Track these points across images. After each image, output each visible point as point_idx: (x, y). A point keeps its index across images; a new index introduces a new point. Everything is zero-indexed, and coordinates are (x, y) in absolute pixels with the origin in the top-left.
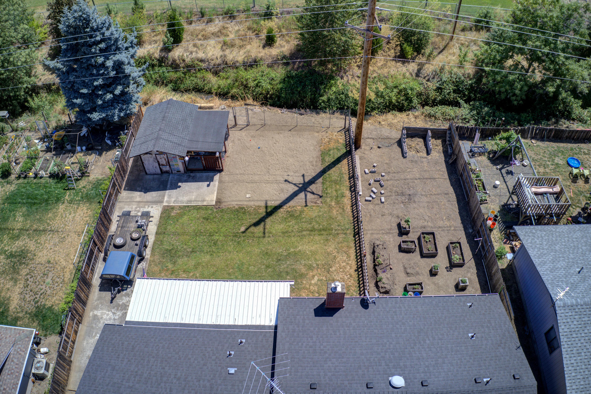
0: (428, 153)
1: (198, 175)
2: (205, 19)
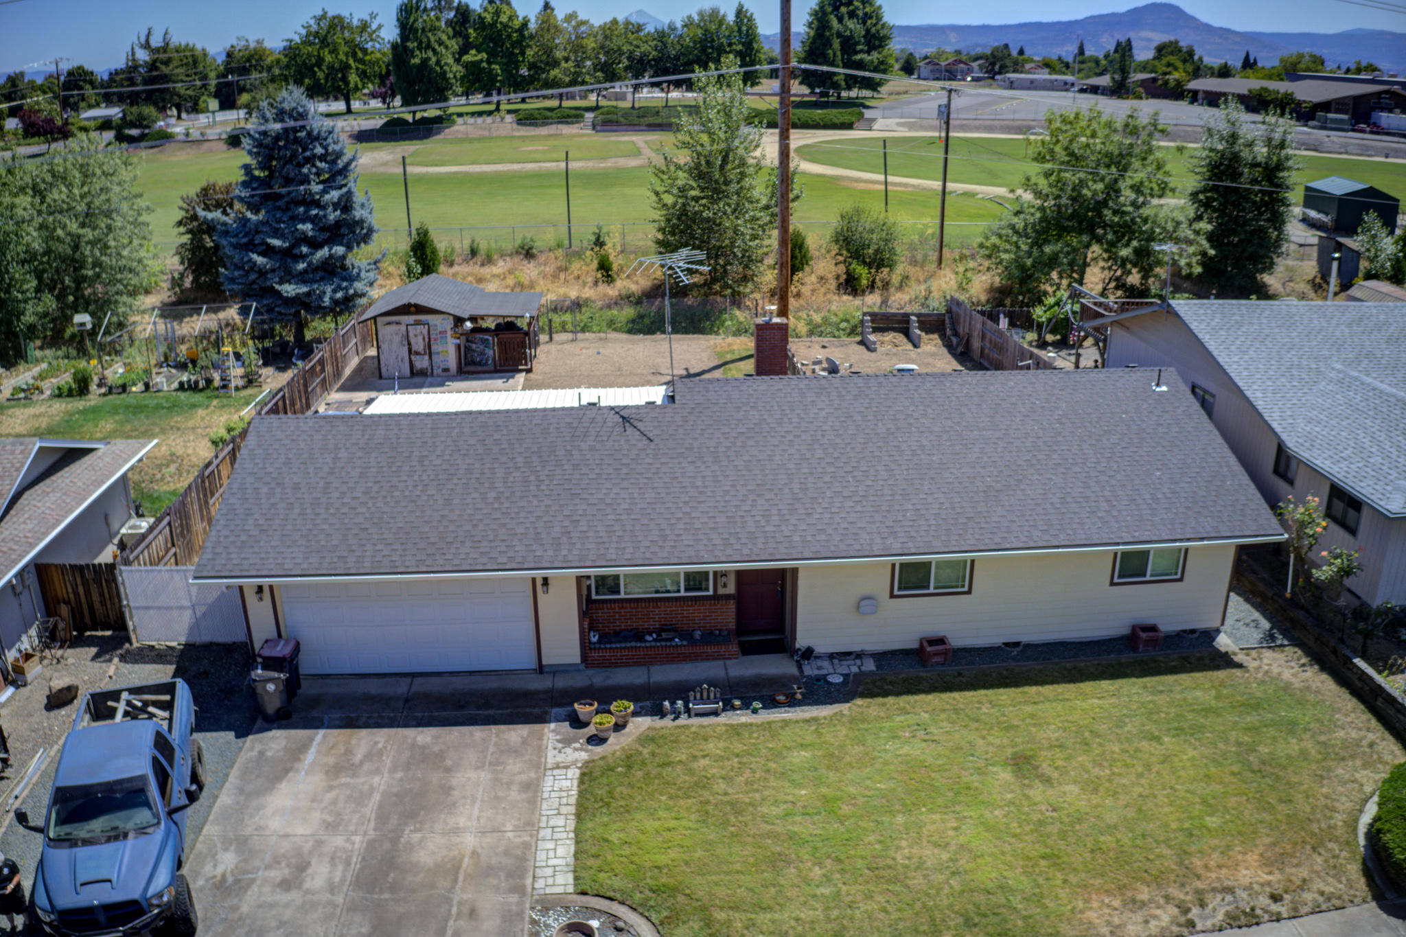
0: (915, 346)
1: (482, 375)
2: (479, 259)
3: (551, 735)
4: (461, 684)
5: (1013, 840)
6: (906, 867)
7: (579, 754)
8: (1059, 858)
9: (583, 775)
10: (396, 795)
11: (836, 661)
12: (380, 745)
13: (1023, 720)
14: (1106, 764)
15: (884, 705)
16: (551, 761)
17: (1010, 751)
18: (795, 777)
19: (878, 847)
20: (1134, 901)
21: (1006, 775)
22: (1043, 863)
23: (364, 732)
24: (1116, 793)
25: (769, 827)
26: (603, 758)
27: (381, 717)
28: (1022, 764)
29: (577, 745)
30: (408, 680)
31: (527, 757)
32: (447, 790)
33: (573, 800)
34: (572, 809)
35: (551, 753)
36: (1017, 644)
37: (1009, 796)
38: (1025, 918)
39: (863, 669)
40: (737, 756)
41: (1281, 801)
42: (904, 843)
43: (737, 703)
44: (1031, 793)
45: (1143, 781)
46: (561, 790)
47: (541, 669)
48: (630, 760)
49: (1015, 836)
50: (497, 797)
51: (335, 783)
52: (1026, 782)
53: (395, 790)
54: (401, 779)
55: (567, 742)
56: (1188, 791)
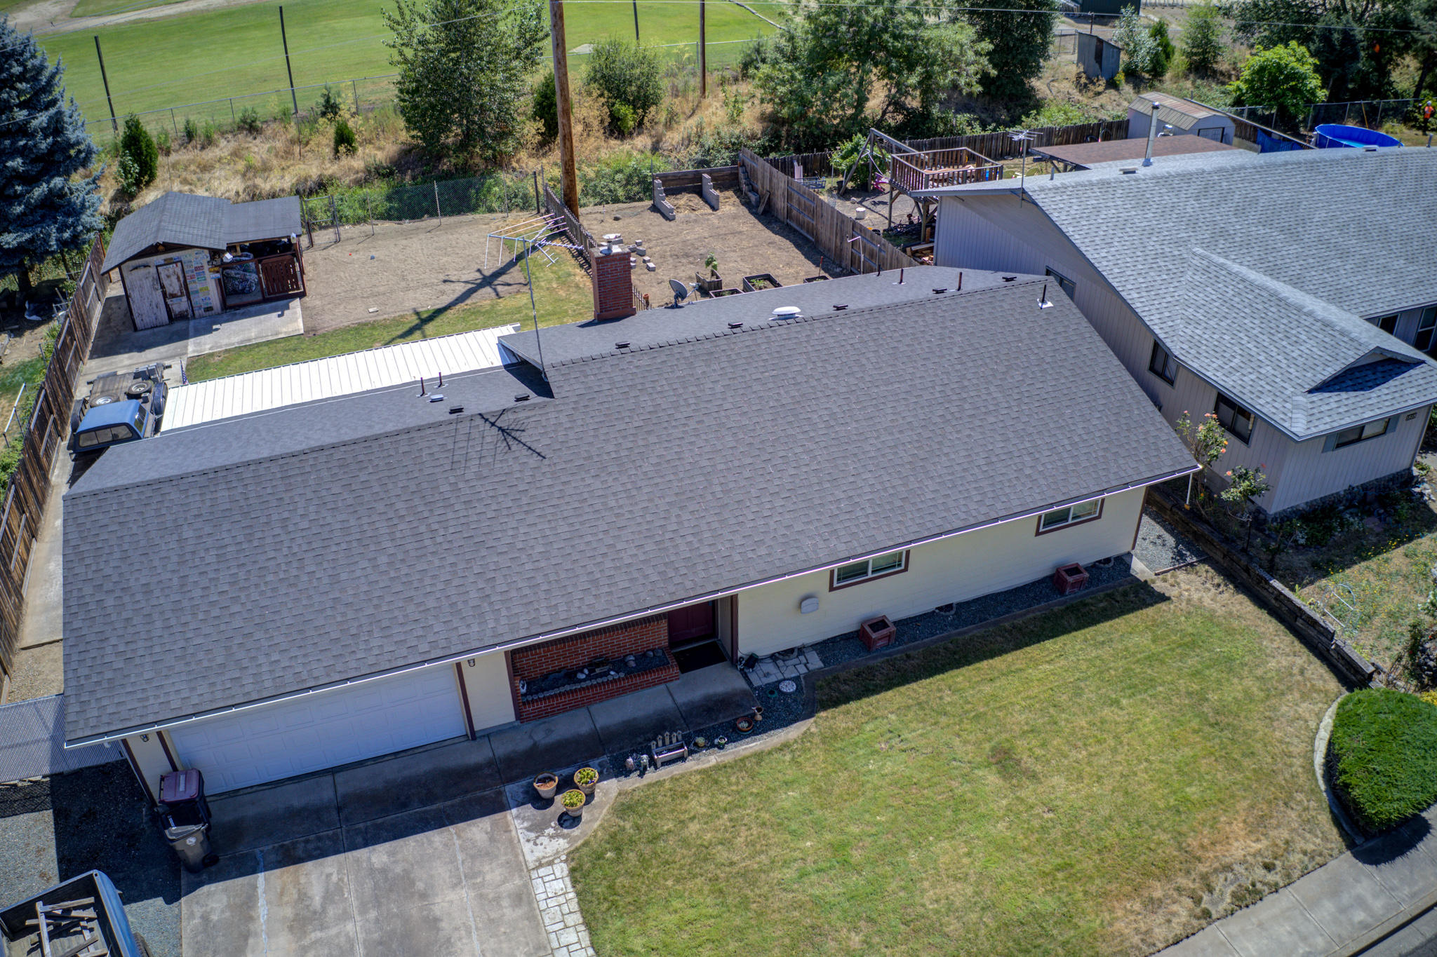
0: (714, 208)
1: (252, 309)
2: (198, 141)
3: (517, 822)
4: (391, 771)
5: (1025, 856)
6: (937, 912)
7: (555, 844)
8: (1072, 866)
9: (572, 871)
10: (381, 943)
11: (780, 663)
12: (335, 878)
13: (987, 704)
14: (1080, 744)
15: (848, 712)
16: (531, 859)
17: (987, 746)
18: (794, 826)
19: (902, 894)
20: (1151, 900)
21: (992, 778)
22: (1060, 875)
23: (309, 865)
24: (1100, 778)
25: (790, 896)
26: (586, 844)
27: (319, 839)
28: (1004, 760)
29: (551, 831)
30: (329, 778)
31: (503, 859)
32: (433, 923)
33: (574, 906)
34: (577, 918)
35: (527, 847)
36: (949, 607)
37: (1004, 802)
38: (1064, 944)
39: (811, 667)
40: (725, 810)
41: (1244, 755)
42: (926, 884)
43: (701, 740)
44: (1022, 794)
45: (1119, 758)
46: (556, 895)
47: (473, 735)
48: (616, 842)
49: (1024, 850)
50: (491, 921)
51: (306, 942)
52: (1014, 781)
53: (376, 936)
54: (377, 921)
55: (538, 828)
56: (1162, 762)
